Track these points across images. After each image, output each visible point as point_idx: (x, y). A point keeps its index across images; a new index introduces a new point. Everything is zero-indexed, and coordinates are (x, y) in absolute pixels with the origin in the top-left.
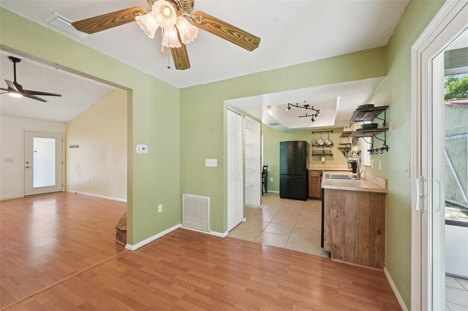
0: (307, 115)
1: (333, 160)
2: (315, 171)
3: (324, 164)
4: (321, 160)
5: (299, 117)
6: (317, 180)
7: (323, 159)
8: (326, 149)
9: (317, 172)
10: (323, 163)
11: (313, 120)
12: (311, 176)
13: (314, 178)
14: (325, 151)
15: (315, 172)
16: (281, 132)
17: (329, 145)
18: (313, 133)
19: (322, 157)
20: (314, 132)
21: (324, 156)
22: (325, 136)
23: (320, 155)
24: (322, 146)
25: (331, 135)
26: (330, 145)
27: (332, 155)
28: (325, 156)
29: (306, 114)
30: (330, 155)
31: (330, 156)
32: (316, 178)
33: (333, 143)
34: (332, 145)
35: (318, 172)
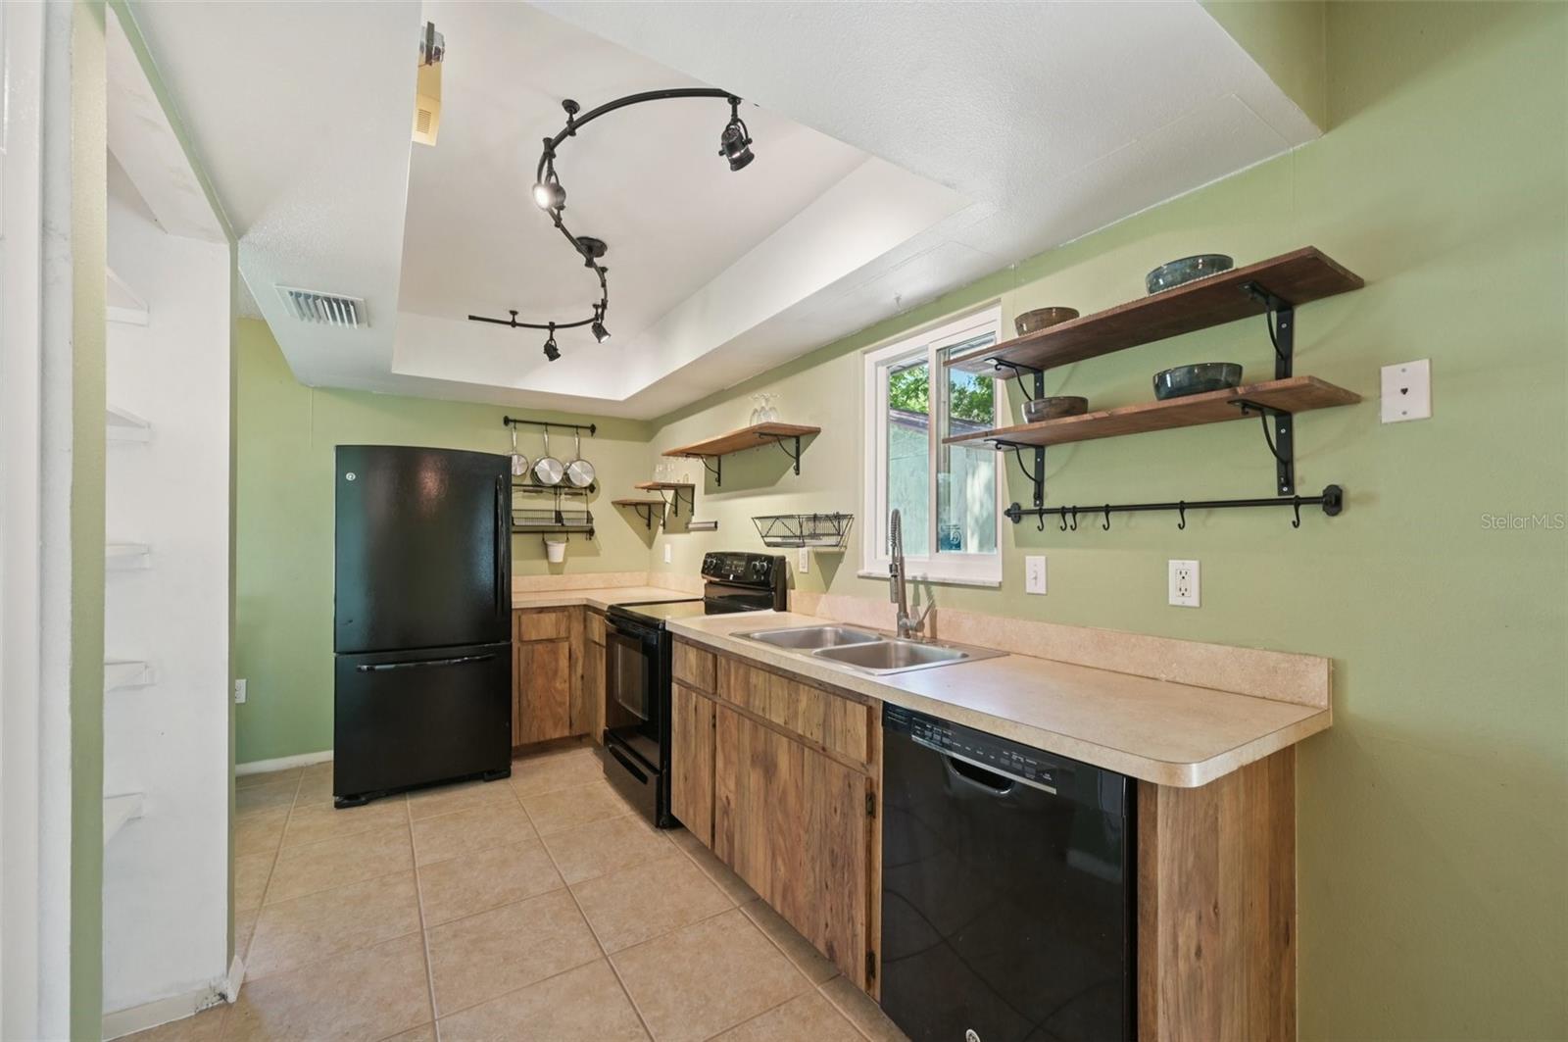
0: (518, 320)
1: (596, 553)
2: (541, 610)
3: (562, 573)
4: (546, 555)
5: (471, 318)
6: (555, 653)
7: (558, 550)
8: (568, 505)
9: (553, 616)
10: (556, 569)
11: (552, 352)
12: (526, 638)
13: (539, 647)
14: (564, 515)
15: (542, 615)
16: (315, 388)
17: (581, 488)
18: (512, 425)
19: (553, 540)
20: (515, 421)
21: (559, 536)
22: (563, 444)
23: (543, 532)
24: (552, 491)
25: (588, 443)
26: (586, 488)
27: (591, 532)
28: (564, 536)
29: (514, 313)
30: (586, 532)
31: (584, 536)
32: (550, 646)
33: (598, 484)
34: (592, 488)
35: (560, 615)
